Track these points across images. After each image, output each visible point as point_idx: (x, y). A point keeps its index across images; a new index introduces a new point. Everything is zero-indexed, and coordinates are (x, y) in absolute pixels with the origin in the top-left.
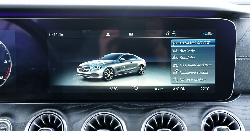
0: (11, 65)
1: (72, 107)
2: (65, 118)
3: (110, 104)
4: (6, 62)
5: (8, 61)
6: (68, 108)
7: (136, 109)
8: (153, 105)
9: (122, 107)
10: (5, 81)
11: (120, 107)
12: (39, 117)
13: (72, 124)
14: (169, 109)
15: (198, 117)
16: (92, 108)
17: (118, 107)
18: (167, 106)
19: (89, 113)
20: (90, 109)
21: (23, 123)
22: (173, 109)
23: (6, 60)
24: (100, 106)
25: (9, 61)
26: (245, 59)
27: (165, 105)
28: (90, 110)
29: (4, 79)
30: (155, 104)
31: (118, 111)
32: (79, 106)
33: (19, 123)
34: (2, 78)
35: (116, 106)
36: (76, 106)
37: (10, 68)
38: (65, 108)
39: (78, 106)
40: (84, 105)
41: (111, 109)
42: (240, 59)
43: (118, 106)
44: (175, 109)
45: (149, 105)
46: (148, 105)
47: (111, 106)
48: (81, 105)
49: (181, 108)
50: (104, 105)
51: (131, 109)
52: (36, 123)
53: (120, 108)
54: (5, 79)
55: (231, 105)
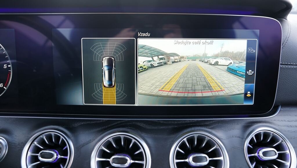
0: (11, 71)
1: (82, 123)
2: (72, 138)
3: (129, 121)
4: (5, 67)
5: (7, 66)
6: (76, 125)
7: (162, 127)
8: (183, 122)
9: (145, 125)
10: (5, 89)
11: (142, 125)
12: (41, 136)
13: (81, 148)
14: (204, 128)
15: (239, 137)
16: (107, 127)
17: (139, 126)
18: (200, 124)
19: (102, 134)
20: (104, 127)
21: (21, 143)
22: (209, 128)
23: (5, 65)
24: (116, 123)
25: (9, 66)
26: (288, 66)
27: (198, 122)
28: (104, 129)
29: (4, 87)
30: (186, 121)
31: (139, 131)
32: (91, 123)
33: (17, 143)
34: (1, 86)
35: (136, 123)
36: (87, 123)
37: (10, 74)
38: (73, 125)
39: (89, 122)
40: (97, 122)
41: (130, 129)
42: (283, 66)
43: (139, 124)
44: (211, 127)
45: (179, 122)
46: (177, 122)
47: (131, 124)
48: (93, 121)
49: (217, 126)
50: (122, 121)
51: (156, 128)
52: (37, 143)
53: (142, 127)
54: (6, 87)
55: (275, 120)
